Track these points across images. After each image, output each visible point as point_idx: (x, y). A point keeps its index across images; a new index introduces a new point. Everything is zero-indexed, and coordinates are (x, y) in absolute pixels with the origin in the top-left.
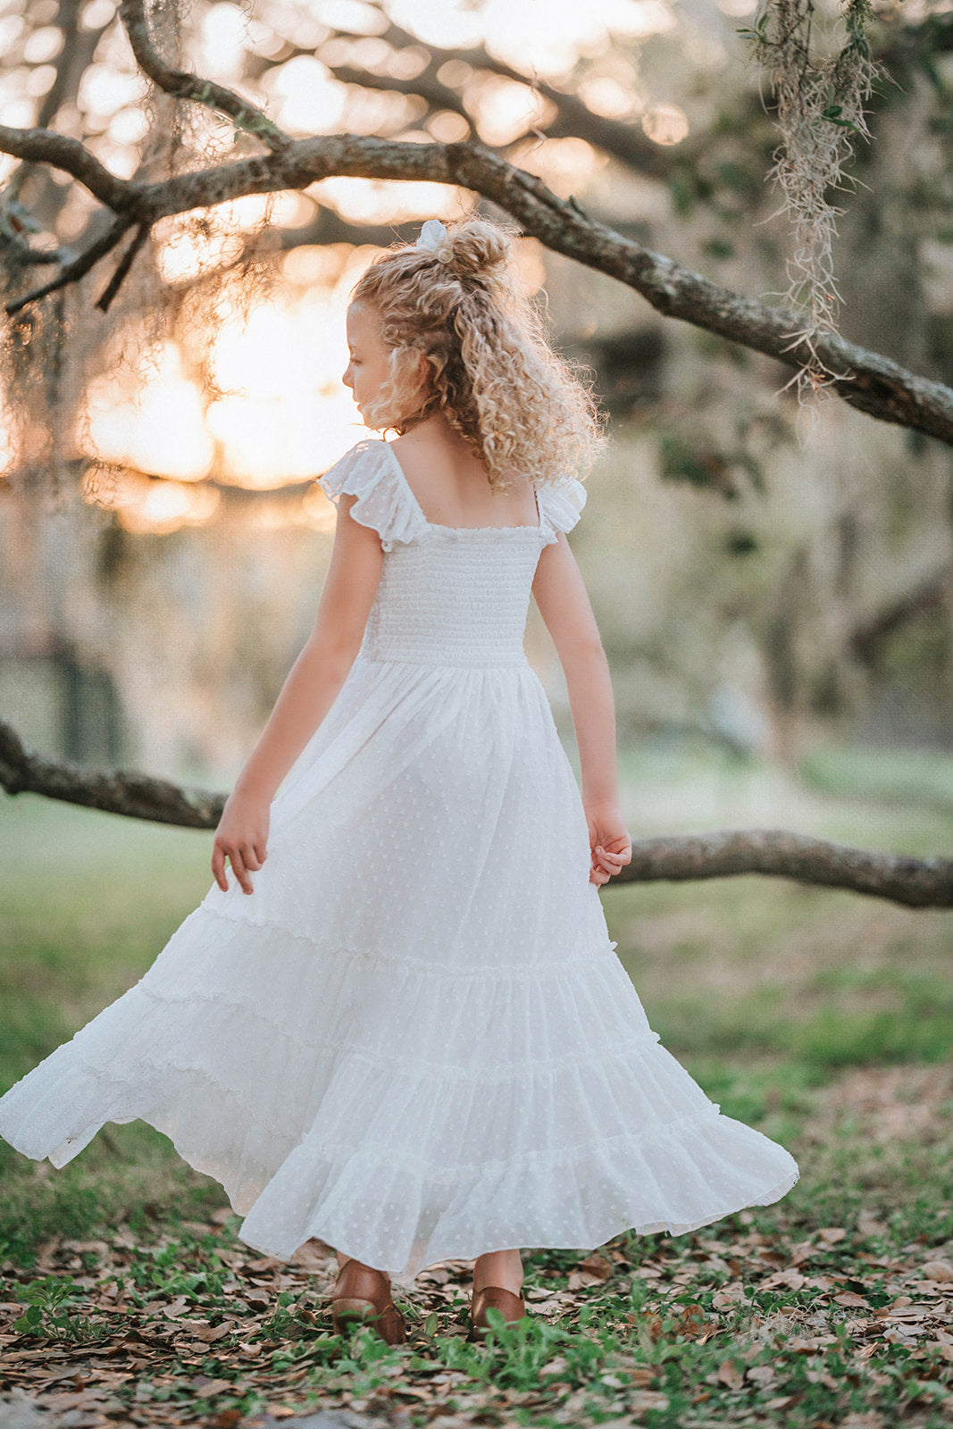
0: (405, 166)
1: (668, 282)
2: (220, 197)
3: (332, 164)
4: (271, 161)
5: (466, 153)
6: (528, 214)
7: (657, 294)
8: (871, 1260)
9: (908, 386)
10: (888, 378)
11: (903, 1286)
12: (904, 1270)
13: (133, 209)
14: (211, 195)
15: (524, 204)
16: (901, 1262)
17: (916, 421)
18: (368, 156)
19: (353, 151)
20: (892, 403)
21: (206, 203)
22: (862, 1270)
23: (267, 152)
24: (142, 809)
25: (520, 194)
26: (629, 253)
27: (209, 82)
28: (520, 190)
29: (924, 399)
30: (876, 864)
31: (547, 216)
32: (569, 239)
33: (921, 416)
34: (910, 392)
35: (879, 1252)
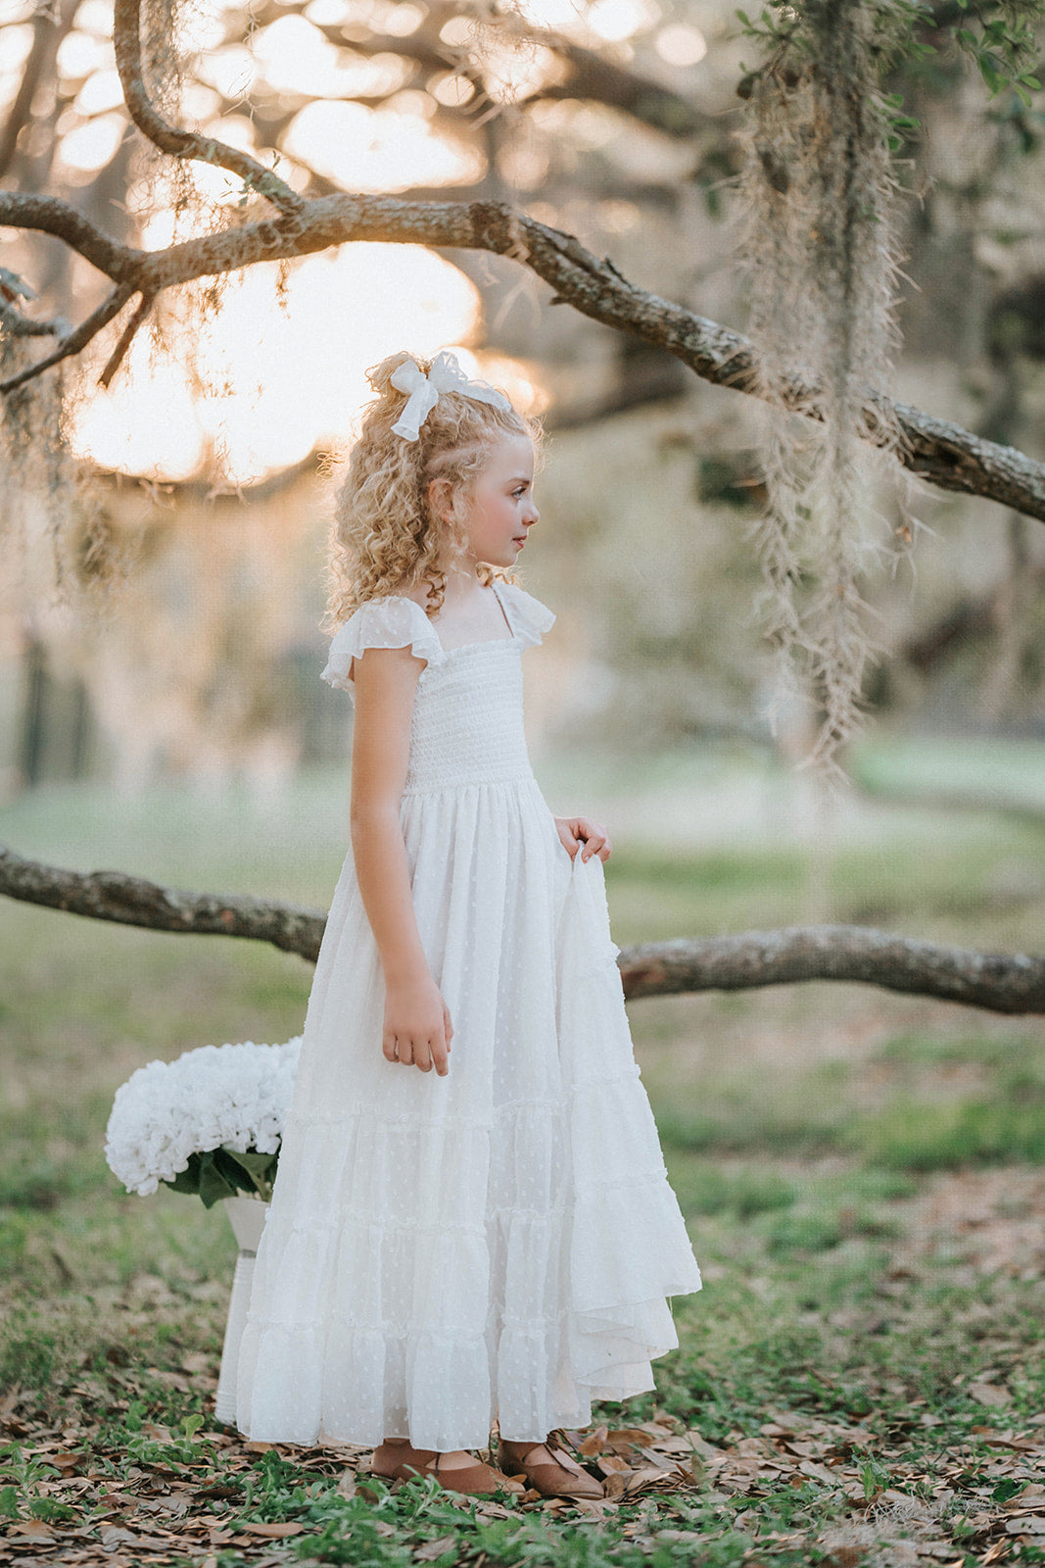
0: (427, 228)
1: (714, 347)
2: (228, 265)
3: (348, 229)
4: (283, 226)
5: (491, 213)
6: (562, 278)
7: (702, 360)
8: (991, 1435)
9: (976, 451)
10: (955, 443)
11: (1034, 1468)
12: (1034, 1446)
13: (134, 278)
14: (219, 263)
15: (557, 267)
16: (1029, 1437)
17: (985, 489)
18: (387, 218)
19: (372, 212)
20: (958, 470)
21: (215, 271)
22: (982, 1448)
23: (278, 216)
24: (117, 912)
25: (552, 257)
26: (672, 318)
27: (214, 140)
28: (553, 252)
29: (993, 465)
30: (960, 965)
31: (582, 281)
32: (607, 304)
33: (990, 483)
34: (978, 458)
35: (1000, 1424)
